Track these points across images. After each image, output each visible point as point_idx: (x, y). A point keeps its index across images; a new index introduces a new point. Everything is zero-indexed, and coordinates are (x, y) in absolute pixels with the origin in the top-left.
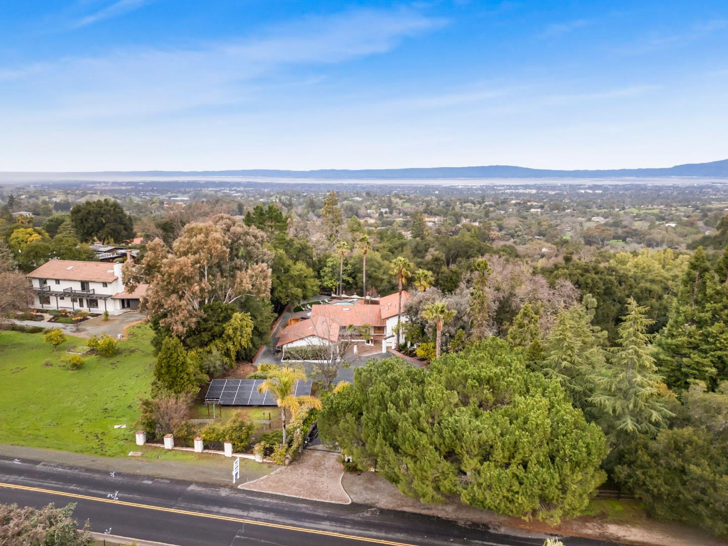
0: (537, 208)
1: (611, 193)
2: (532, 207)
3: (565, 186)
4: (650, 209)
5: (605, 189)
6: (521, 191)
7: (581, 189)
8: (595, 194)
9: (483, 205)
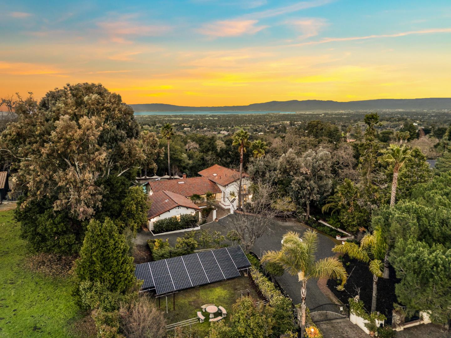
0: (188, 128)
1: (223, 119)
2: (184, 127)
3: (197, 115)
4: (246, 127)
5: (219, 117)
6: (173, 119)
7: (206, 117)
8: (214, 120)
9: (155, 127)
